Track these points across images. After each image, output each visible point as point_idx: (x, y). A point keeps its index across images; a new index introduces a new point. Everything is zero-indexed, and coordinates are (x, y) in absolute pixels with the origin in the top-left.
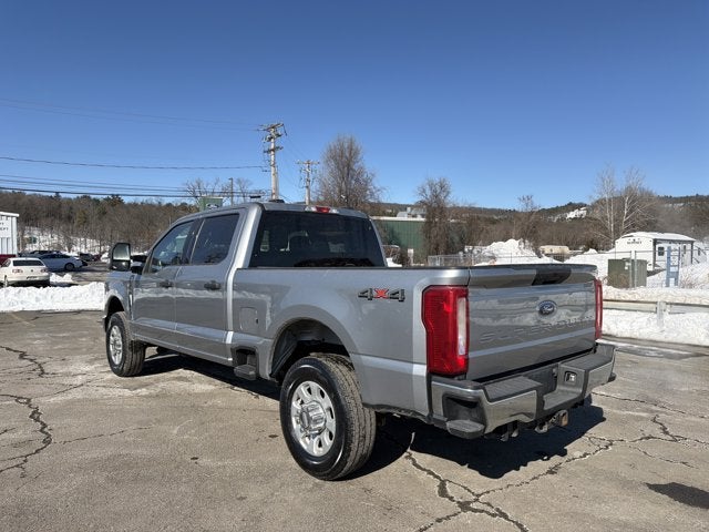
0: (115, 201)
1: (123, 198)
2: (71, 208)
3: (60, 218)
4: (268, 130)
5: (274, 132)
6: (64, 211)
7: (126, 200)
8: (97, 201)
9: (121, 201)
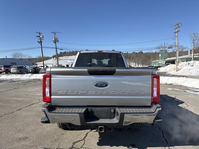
0: (141, 53)
1: (142, 51)
2: (130, 55)
3: (128, 58)
4: (176, 26)
5: (178, 26)
6: (129, 56)
7: (144, 52)
8: (136, 53)
9: (142, 52)
